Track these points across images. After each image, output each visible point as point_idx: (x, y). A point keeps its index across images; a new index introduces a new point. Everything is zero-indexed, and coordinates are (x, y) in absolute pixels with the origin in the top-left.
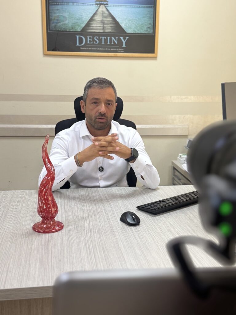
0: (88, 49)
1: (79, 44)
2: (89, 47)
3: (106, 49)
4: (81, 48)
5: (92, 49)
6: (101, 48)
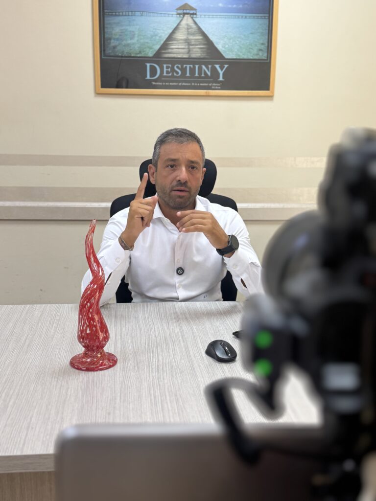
0: (164, 84)
1: (151, 77)
2: (166, 81)
3: (193, 84)
4: (154, 83)
5: (171, 84)
6: (185, 83)
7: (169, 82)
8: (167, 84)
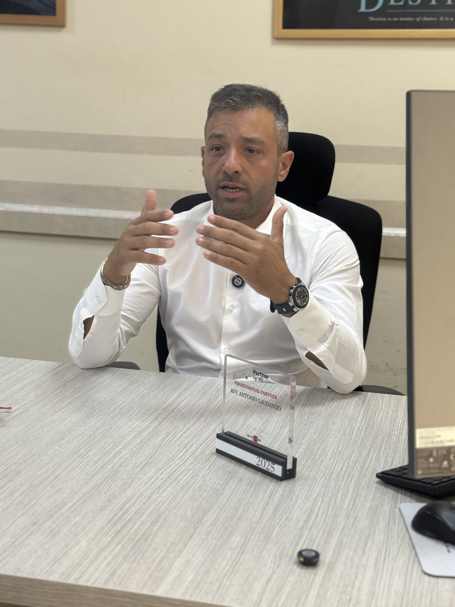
1: (367, 7)
3: (441, 19)
4: (372, 19)
5: (402, 19)
6: (427, 17)
7: (399, 15)
8: (394, 19)
